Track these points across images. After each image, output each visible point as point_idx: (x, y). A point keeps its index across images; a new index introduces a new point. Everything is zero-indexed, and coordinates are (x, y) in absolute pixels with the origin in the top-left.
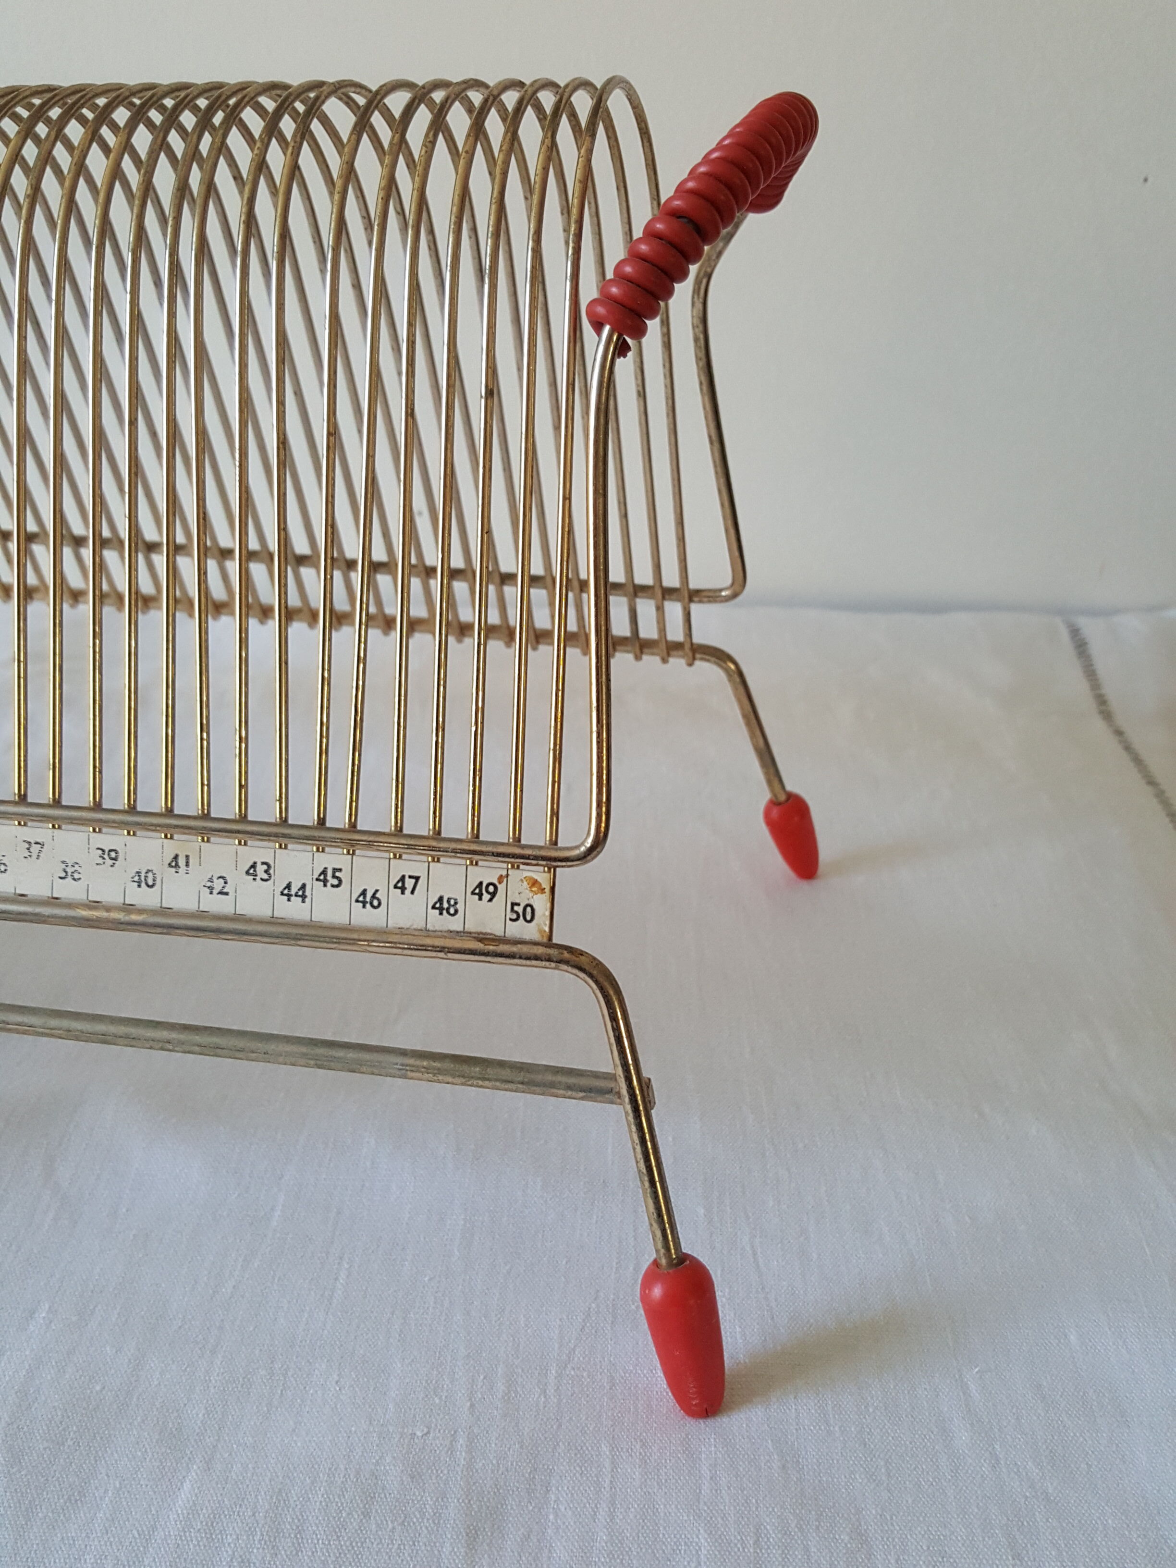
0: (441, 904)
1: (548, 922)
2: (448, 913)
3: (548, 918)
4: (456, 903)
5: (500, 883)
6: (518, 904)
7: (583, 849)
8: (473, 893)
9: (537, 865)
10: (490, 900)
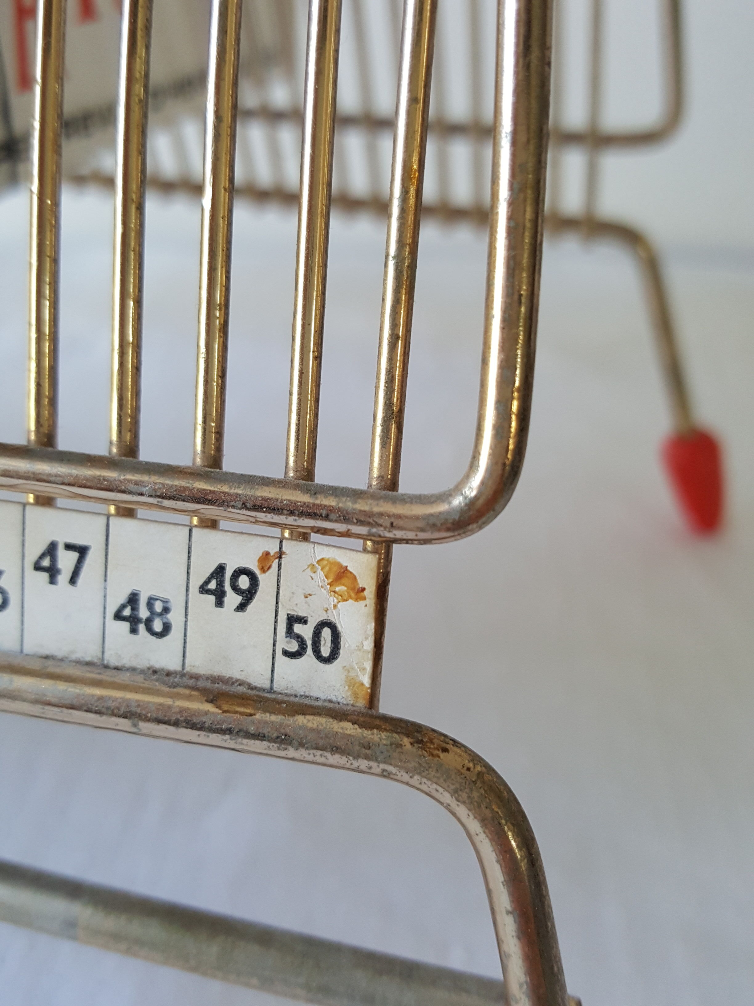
0: (135, 609)
1: (368, 665)
2: (150, 630)
3: (370, 656)
4: (166, 610)
5: (264, 570)
6: (303, 621)
7: (457, 501)
8: (203, 589)
9: (347, 534)
10: (242, 607)
